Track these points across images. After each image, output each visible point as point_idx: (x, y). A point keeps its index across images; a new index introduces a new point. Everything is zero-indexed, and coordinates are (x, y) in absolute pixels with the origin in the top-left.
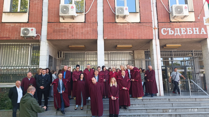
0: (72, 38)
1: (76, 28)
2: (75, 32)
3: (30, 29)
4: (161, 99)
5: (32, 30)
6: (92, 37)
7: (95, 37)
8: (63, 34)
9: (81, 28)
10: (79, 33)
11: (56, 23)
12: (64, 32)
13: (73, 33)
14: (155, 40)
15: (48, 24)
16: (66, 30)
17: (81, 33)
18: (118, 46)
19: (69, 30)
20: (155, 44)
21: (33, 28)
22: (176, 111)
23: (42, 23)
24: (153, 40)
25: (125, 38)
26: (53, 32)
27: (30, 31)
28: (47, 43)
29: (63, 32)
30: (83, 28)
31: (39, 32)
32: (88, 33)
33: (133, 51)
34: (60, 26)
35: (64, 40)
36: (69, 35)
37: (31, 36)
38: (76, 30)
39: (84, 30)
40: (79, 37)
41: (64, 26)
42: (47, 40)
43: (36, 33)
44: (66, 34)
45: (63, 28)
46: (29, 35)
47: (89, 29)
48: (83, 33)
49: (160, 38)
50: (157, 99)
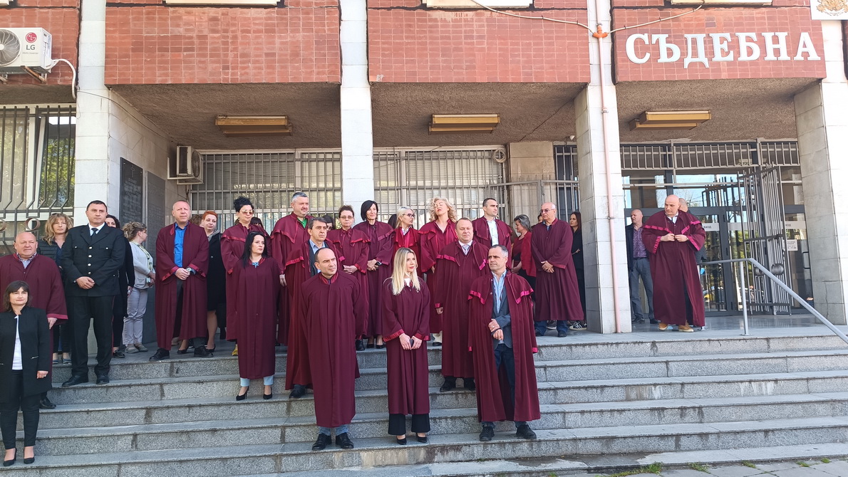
0: (222, 76)
1: (243, 31)
2: (235, 49)
3: (21, 33)
4: (617, 344)
5: (31, 38)
6: (317, 75)
7: (331, 72)
8: (182, 58)
9: (267, 31)
10: (257, 56)
11: (144, 5)
12: (186, 50)
13: (226, 55)
14: (597, 89)
15: (107, 13)
16: (196, 41)
17: (267, 55)
18: (438, 119)
19: (209, 41)
20: (600, 106)
21: (38, 31)
22: (682, 391)
23: (80, 10)
24: (589, 88)
25: (465, 78)
26: (133, 50)
27: (23, 43)
28: (106, 102)
29: (179, 50)
30: (274, 31)
31: (67, 48)
32: (295, 54)
33: (506, 146)
34: (166, 19)
35: (188, 86)
36: (210, 67)
37: (27, 65)
38: (239, 40)
39: (277, 41)
40: (255, 73)
41: (187, 24)
42: (109, 87)
43: (53, 57)
44: (196, 59)
45: (181, 31)
46: (16, 63)
47: (300, 36)
48: (274, 55)
49: (619, 79)
50: (604, 344)
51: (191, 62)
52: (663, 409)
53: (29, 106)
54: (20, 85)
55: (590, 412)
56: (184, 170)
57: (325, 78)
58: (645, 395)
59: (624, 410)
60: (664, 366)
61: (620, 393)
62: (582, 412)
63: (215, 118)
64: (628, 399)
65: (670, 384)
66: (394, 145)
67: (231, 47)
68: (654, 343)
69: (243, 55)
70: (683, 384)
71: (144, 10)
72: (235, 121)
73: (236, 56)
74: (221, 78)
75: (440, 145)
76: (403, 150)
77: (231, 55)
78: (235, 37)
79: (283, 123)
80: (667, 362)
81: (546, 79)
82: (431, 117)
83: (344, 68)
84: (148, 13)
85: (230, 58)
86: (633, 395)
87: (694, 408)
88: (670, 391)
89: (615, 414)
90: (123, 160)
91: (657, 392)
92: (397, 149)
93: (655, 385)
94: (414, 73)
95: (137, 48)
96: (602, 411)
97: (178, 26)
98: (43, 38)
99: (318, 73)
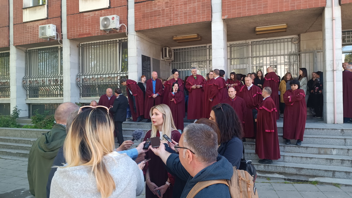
0: (170, 23)
1: (176, 6)
2: (174, 13)
3: (110, 17)
5: (113, 18)
6: (202, 19)
7: (207, 17)
8: (157, 18)
9: (184, 4)
10: (181, 14)
11: (145, 1)
12: (158, 15)
13: (171, 16)
14: (330, 9)
15: (135, 6)
16: (161, 12)
17: (184, 13)
18: (258, 29)
19: (165, 11)
20: (331, 17)
21: (115, 16)
22: (348, 152)
23: (128, 6)
24: (326, 9)
25: (263, 12)
26: (143, 18)
27: (111, 20)
28: (136, 36)
29: (156, 16)
30: (186, 4)
31: (124, 20)
32: (194, 12)
33: (299, 35)
34: (152, 5)
35: (160, 28)
36: (166, 20)
37: (112, 28)
38: (175, 9)
39: (188, 7)
40: (180, 21)
41: (159, 6)
42: (136, 31)
43: (120, 23)
44: (161, 18)
45: (156, 9)
46: (109, 28)
47: (196, 4)
48: (186, 13)
49: (342, 3)
51: (159, 20)
52: (332, 159)
53: (117, 39)
54: (112, 34)
55: (296, 157)
56: (166, 56)
57: (205, 20)
58: (328, 152)
59: (313, 158)
60: (343, 141)
61: (316, 151)
62: (292, 157)
63: (173, 37)
64: (319, 153)
65: (342, 149)
66: (246, 39)
67: (172, 12)
68: (342, 130)
69: (176, 15)
70: (348, 150)
71: (145, 3)
72: (180, 37)
73: (174, 15)
74: (169, 24)
75: (267, 37)
76: (250, 41)
77: (172, 15)
78: (174, 8)
79: (196, 37)
80: (345, 139)
81: (302, 7)
82: (255, 28)
83: (213, 14)
84: (147, 4)
85: (172, 17)
86: (322, 152)
87: (349, 160)
88: (341, 152)
89: (308, 159)
90: (142, 55)
91: (334, 152)
92: (247, 41)
93: (334, 149)
94: (240, 13)
95: (144, 17)
96: (302, 157)
97: (156, 7)
98: (116, 18)
99: (202, 18)
